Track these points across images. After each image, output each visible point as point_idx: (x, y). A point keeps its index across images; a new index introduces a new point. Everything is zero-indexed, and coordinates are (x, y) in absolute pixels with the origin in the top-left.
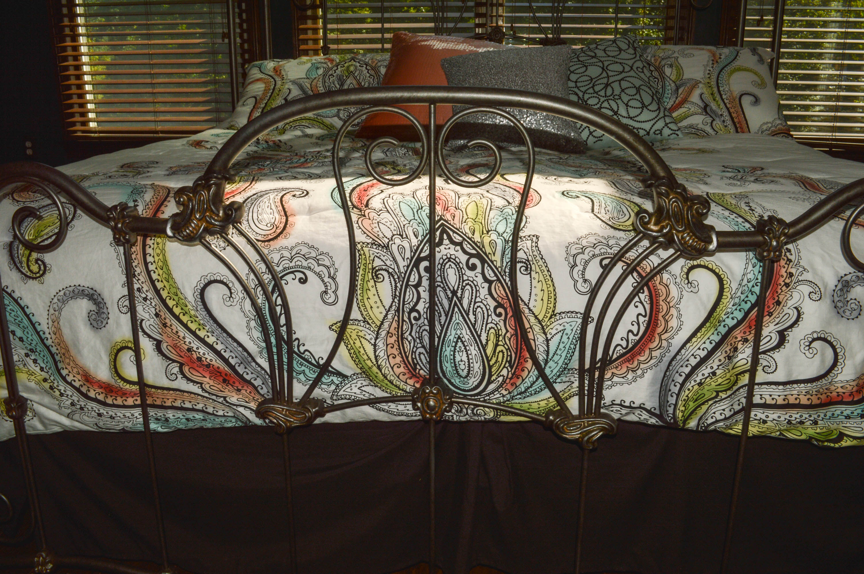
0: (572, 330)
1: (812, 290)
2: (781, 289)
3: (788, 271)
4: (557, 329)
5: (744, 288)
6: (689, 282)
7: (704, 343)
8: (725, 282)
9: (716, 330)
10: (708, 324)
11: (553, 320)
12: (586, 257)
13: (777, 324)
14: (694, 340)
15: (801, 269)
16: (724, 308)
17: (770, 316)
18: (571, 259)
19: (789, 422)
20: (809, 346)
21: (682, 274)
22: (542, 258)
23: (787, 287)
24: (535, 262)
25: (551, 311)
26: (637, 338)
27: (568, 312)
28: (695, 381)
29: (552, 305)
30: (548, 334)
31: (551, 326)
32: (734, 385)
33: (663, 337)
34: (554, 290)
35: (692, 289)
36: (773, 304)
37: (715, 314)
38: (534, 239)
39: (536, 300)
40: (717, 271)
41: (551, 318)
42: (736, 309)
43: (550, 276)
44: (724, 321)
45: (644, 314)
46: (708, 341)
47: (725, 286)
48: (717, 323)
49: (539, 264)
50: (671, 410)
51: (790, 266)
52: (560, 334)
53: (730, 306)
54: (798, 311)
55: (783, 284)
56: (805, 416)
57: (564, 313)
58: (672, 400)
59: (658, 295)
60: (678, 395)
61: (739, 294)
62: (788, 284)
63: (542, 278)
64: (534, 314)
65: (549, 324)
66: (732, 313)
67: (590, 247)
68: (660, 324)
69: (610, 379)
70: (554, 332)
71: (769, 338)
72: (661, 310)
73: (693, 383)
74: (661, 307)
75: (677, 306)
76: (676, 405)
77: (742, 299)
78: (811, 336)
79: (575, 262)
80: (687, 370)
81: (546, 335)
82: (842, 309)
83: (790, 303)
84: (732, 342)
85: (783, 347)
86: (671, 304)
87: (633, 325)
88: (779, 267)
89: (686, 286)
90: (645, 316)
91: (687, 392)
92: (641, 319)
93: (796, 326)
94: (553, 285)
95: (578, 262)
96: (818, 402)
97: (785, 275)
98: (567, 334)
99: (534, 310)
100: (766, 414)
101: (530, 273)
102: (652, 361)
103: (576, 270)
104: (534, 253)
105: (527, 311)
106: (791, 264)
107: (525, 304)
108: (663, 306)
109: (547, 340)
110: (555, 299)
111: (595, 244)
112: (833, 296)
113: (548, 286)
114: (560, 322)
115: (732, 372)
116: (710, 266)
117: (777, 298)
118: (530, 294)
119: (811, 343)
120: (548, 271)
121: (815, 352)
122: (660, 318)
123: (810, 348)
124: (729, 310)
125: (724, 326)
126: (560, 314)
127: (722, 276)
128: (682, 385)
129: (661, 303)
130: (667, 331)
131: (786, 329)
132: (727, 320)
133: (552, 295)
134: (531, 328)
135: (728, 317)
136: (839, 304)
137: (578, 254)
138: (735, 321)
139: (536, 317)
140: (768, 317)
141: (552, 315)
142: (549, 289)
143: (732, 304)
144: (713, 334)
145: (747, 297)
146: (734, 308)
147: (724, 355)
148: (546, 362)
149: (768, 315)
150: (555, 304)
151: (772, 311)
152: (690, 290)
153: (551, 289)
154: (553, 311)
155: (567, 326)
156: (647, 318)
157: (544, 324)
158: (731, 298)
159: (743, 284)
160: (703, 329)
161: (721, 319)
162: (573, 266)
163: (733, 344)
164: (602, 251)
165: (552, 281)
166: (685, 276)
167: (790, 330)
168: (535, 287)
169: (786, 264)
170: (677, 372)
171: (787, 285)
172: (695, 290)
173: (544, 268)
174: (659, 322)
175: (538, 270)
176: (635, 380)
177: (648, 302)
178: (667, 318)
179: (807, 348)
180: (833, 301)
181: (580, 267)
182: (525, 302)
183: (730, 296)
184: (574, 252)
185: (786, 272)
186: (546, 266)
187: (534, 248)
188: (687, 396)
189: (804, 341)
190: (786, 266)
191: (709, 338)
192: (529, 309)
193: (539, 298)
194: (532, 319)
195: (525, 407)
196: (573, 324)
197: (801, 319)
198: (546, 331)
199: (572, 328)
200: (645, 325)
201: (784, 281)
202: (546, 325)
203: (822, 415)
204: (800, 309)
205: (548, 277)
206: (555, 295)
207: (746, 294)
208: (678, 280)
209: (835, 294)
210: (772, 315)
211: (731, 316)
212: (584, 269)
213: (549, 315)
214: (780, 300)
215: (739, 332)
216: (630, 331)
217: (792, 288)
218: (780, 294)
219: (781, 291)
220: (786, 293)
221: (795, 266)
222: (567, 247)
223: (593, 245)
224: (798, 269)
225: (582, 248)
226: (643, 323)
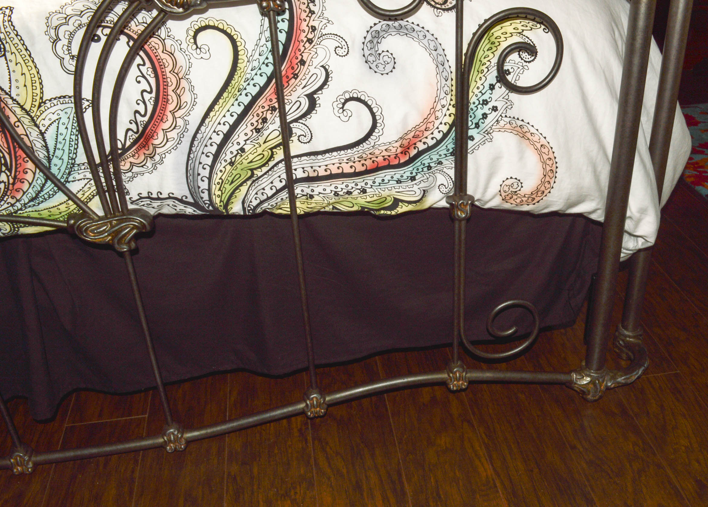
0: (69, 118)
1: (337, 44)
2: (304, 46)
3: (310, 25)
4: (50, 119)
5: (262, 49)
6: (197, 47)
7: (224, 116)
8: (238, 44)
9: (237, 100)
10: (225, 95)
11: (42, 108)
12: (71, 28)
13: (305, 87)
14: (212, 114)
15: (325, 21)
16: (243, 74)
17: (296, 79)
18: (53, 32)
19: (336, 194)
20: (342, 108)
21: (188, 38)
22: (17, 35)
23: (311, 43)
24: (8, 40)
25: (38, 98)
26: (146, 119)
27: (60, 98)
28: (226, 161)
29: (38, 91)
30: (41, 126)
31: (43, 116)
32: (269, 160)
33: (177, 115)
34: (38, 73)
35: (202, 55)
36: (297, 64)
37: (233, 82)
38: (8, 12)
39: (18, 87)
40: (229, 31)
41: (40, 106)
42: (256, 74)
43: (30, 56)
44: (245, 89)
45: (149, 90)
46: (229, 113)
47: (239, 49)
48: (236, 92)
49: (14, 42)
50: (205, 196)
51: (312, 18)
52: (55, 124)
53: (249, 71)
54: (326, 70)
55: (305, 40)
56: (351, 185)
57: (55, 99)
58: (204, 185)
59: (163, 66)
60: (210, 179)
61: (257, 56)
62: (311, 39)
63: (20, 60)
64: (19, 104)
65: (38, 114)
66: (253, 79)
67: (76, 15)
68: (171, 101)
69: (130, 170)
70: (47, 123)
71: (298, 103)
72: (170, 84)
73: (224, 164)
74: (169, 80)
75: (187, 77)
76: (209, 190)
77: (261, 62)
78: (343, 97)
79: (57, 35)
80: (214, 149)
81: (38, 127)
82: (375, 64)
83: (316, 62)
84: (259, 112)
85: (315, 112)
86: (181, 75)
87: (138, 104)
88: (299, 21)
89: (194, 52)
90: (151, 92)
91: (220, 174)
92: (147, 96)
93: (326, 87)
94: (36, 67)
95: (61, 36)
96: (363, 169)
97: (306, 29)
98: (64, 124)
99: (18, 99)
100: (311, 188)
101: (4, 55)
102: (169, 144)
103: (59, 45)
104: (7, 30)
105: (10, 101)
106: (314, 16)
107: (7, 94)
108: (172, 79)
109: (42, 134)
110: (41, 83)
111: (82, 12)
112: (363, 49)
113: (30, 68)
114: (53, 110)
115: (264, 146)
116: (221, 26)
117: (300, 57)
118: (10, 80)
119: (344, 104)
120: (27, 49)
121: (350, 114)
122: (170, 92)
123: (344, 111)
124: (248, 76)
125: (246, 95)
126: (50, 100)
127: (235, 37)
128: (212, 167)
129: (169, 75)
130: (180, 107)
131: (315, 92)
132: (247, 87)
133: (36, 79)
134: (19, 121)
135: (249, 84)
136: (371, 59)
137: (61, 25)
138: (257, 89)
139: (22, 108)
140: (293, 80)
141: (40, 104)
142: (31, 72)
143: (250, 68)
144: (233, 105)
145: (267, 58)
146: (254, 73)
147: (250, 128)
148: (49, 160)
149: (294, 77)
150: (41, 89)
151: (296, 72)
152: (199, 57)
153: (34, 71)
154: (41, 98)
155: (62, 114)
156: (153, 95)
157: (33, 115)
158: (248, 61)
159: (261, 44)
160: (221, 101)
161: (241, 87)
162: (55, 42)
163: (261, 114)
165: (33, 61)
166: (192, 41)
167: (320, 92)
168: (14, 71)
169: (307, 16)
170: (203, 153)
171: (310, 41)
172: (207, 56)
173: (20, 46)
174: (169, 97)
175: (14, 50)
176: (155, 167)
177: (153, 75)
178: (178, 92)
179: (341, 110)
180: (364, 56)
181: (64, 41)
182: (5, 91)
183: (246, 60)
184: (55, 23)
185: (307, 26)
186: (23, 44)
187: (6, 23)
188: (220, 179)
189: (337, 103)
190: (308, 19)
191: (228, 111)
192: (12, 98)
193: (21, 84)
194: (18, 110)
195: (45, 214)
196: (69, 111)
197: (330, 79)
198: (38, 123)
199: (68, 116)
200: (153, 103)
201: (306, 37)
202: (36, 116)
203: (370, 183)
204: (327, 67)
205: (28, 57)
206: (40, 78)
207: (265, 57)
208: (184, 46)
209: (365, 48)
210: (298, 77)
211: (252, 82)
212: (70, 43)
213: (37, 104)
214: (305, 59)
215: (264, 100)
216: (137, 112)
217: (316, 44)
218: (303, 52)
219: (304, 48)
220: (310, 50)
221: (318, 18)
222: (47, 18)
223: (79, 13)
224: (322, 21)
225: (66, 18)
226: (150, 100)
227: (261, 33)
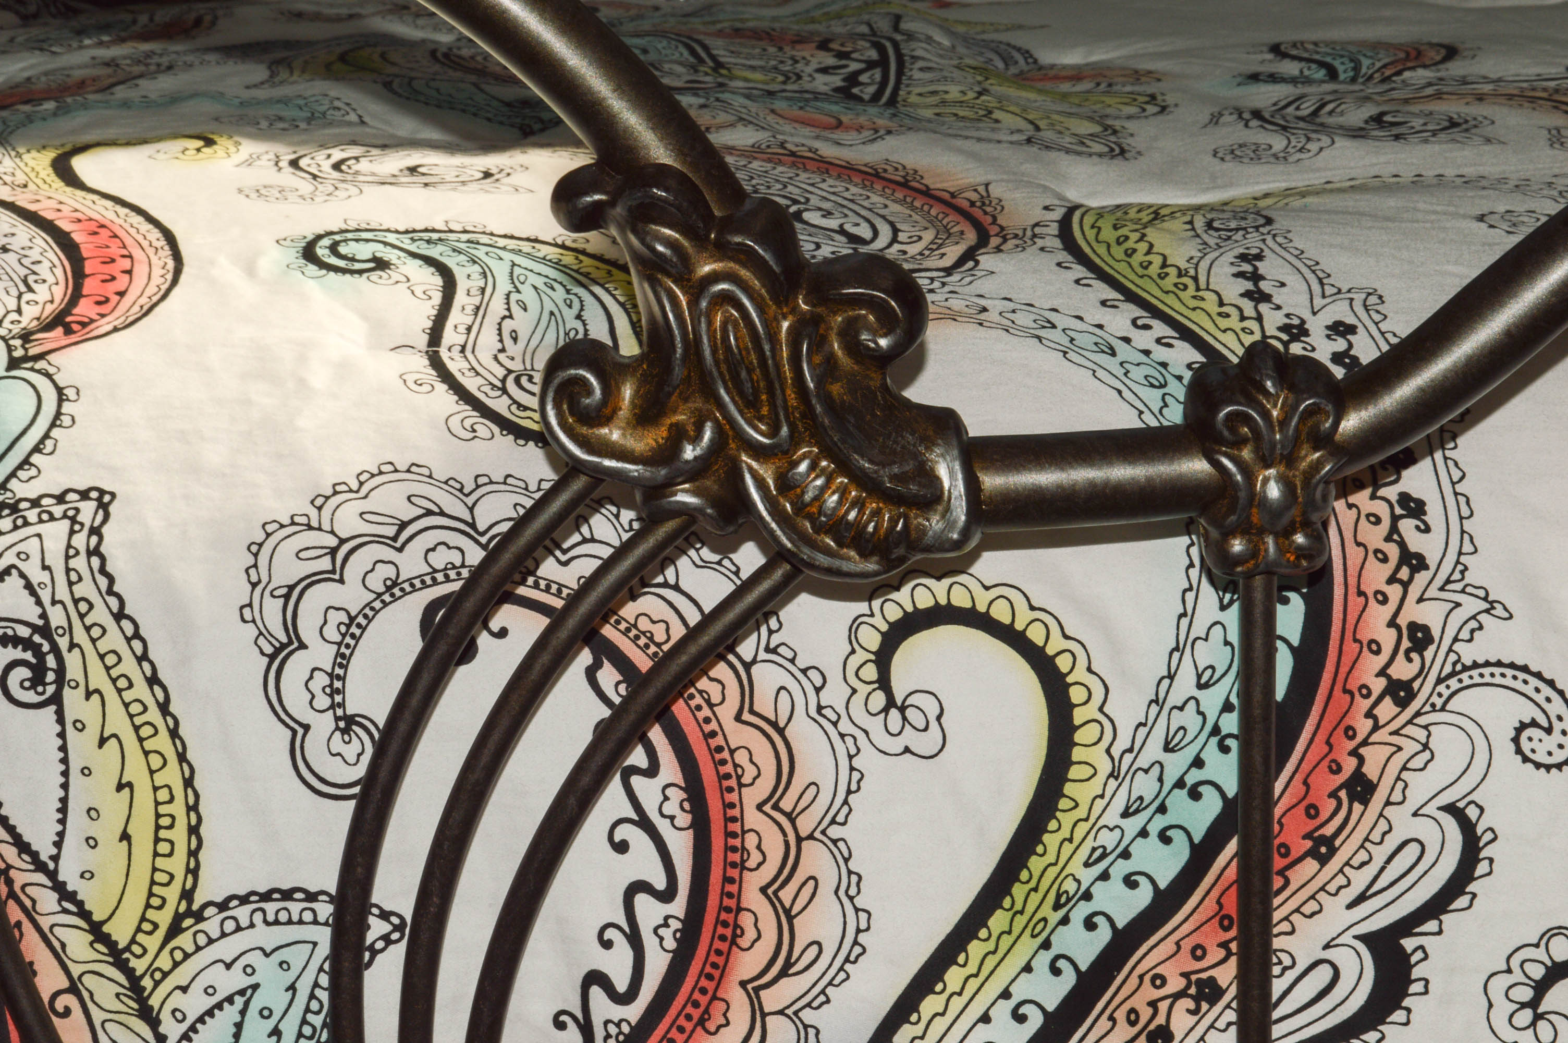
0: (292, 988)
1: (1529, 712)
2: (1369, 714)
3: (1403, 621)
4: (209, 990)
5: (1178, 719)
6: (891, 703)
7: (985, 1018)
8: (1076, 695)
9: (1046, 945)
10: (998, 921)
11: (185, 941)
12: (352, 595)
13: (1362, 898)
14: (930, 1005)
15: (1471, 606)
16: (1083, 828)
17: (1323, 861)
18: (273, 610)
20: (1534, 1004)
21: (854, 662)
22: (119, 616)
23: (1402, 704)
24: (80, 636)
25: (172, 894)
26: (634, 1012)
27: (266, 897)
29: (177, 864)
30: (165, 1016)
31: (181, 976)
33: (772, 999)
34: (188, 783)
35: (909, 737)
36: (1334, 795)
37: (1035, 864)
38: (87, 510)
39: (92, 842)
40: (1036, 635)
41: (175, 930)
42: (1143, 833)
43: (164, 708)
44: (1087, 896)
45: (660, 884)
46: (1006, 1007)
47: (1079, 716)
48: (1046, 910)
49: (103, 646)
51: (1415, 591)
52: (230, 1014)
53: (1112, 817)
54: (1467, 827)
55: (1378, 685)
57: (244, 900)
59: (731, 781)
61: (1153, 751)
62: (1406, 686)
63: (118, 722)
64: (84, 914)
65: (164, 962)
66: (1126, 855)
67: (379, 539)
68: (751, 934)
70: (195, 1004)
71: (1323, 975)
72: (755, 858)
74: (751, 841)
75: (834, 832)
77: (1170, 779)
78: (1540, 954)
79: (291, 626)
81: (154, 1022)
83: (1421, 787)
84: (1139, 1002)
85: (1399, 1016)
86: (806, 824)
87: (607, 945)
88: (1356, 602)
89: (875, 725)
90: (666, 896)
92: (649, 911)
93: (1462, 901)
94: (182, 757)
95: (307, 628)
97: (1387, 638)
98: (267, 1012)
99: (85, 891)
101: (56, 700)
103: (296, 668)
104: (80, 590)
105: (47, 900)
106: (1422, 578)
107: (40, 866)
110: (194, 830)
111: (403, 525)
113: (156, 761)
114: (226, 949)
116: (1001, 613)
117: (1350, 765)
118: (63, 809)
119: (1541, 988)
120: (153, 680)
122: (753, 898)
123: (1538, 1017)
124: (1108, 839)
125: (1090, 925)
126: (223, 906)
127: (1063, 663)
129: (753, 818)
130: (788, 964)
131: (1408, 925)
132: (1098, 890)
133: (178, 808)
134: (73, 989)
135: (1104, 876)
137: (312, 580)
138: (1143, 896)
139: (97, 932)
140: (1311, 865)
141: (178, 918)
142: (159, 779)
143: (1119, 804)
144: (1028, 968)
145: (1198, 763)
146: (1133, 825)
149: (1313, 853)
150: (193, 854)
151: (1329, 830)
152: (896, 745)
153: (172, 776)
154: (187, 895)
155: (266, 970)
156: (678, 907)
157: (139, 966)
158: (1113, 775)
159: (1175, 698)
160: (976, 949)
161: (1070, 886)
163: (1145, 1013)
164: (440, 559)
165: (174, 733)
166: (871, 672)
167: (1432, 926)
168: (86, 771)
169: (1392, 580)
171: (1400, 692)
172: (927, 743)
173: (129, 666)
174: (746, 920)
175: (99, 679)
177: (684, 819)
178: (786, 895)
179: (1526, 1016)
181: (321, 654)
182: (35, 856)
183: (1105, 767)
184: (287, 570)
185: (1392, 623)
186: (143, 658)
187: (79, 563)
189: (1507, 980)
190: (1395, 591)
191: (1006, 994)
192: (59, 887)
193: (107, 830)
194: (78, 943)
196: (296, 956)
197: (1483, 868)
198: (155, 1002)
199: (290, 977)
200: (670, 944)
201: (1382, 673)
202: (151, 970)
204: (1472, 812)
205: (153, 714)
206: (193, 808)
207: (1188, 755)
208: (834, 695)
210: (1333, 851)
211: (1121, 868)
212: (343, 660)
213: (164, 918)
214: (1371, 770)
215: (1168, 947)
216: (595, 978)
217: (1427, 708)
218: (1365, 743)
219: (1370, 723)
220: (1396, 733)
221: (1442, 589)
222: (254, 548)
223: (391, 531)
224: (1458, 605)
225: (333, 552)
226: (661, 931)
227: (1177, 649)
